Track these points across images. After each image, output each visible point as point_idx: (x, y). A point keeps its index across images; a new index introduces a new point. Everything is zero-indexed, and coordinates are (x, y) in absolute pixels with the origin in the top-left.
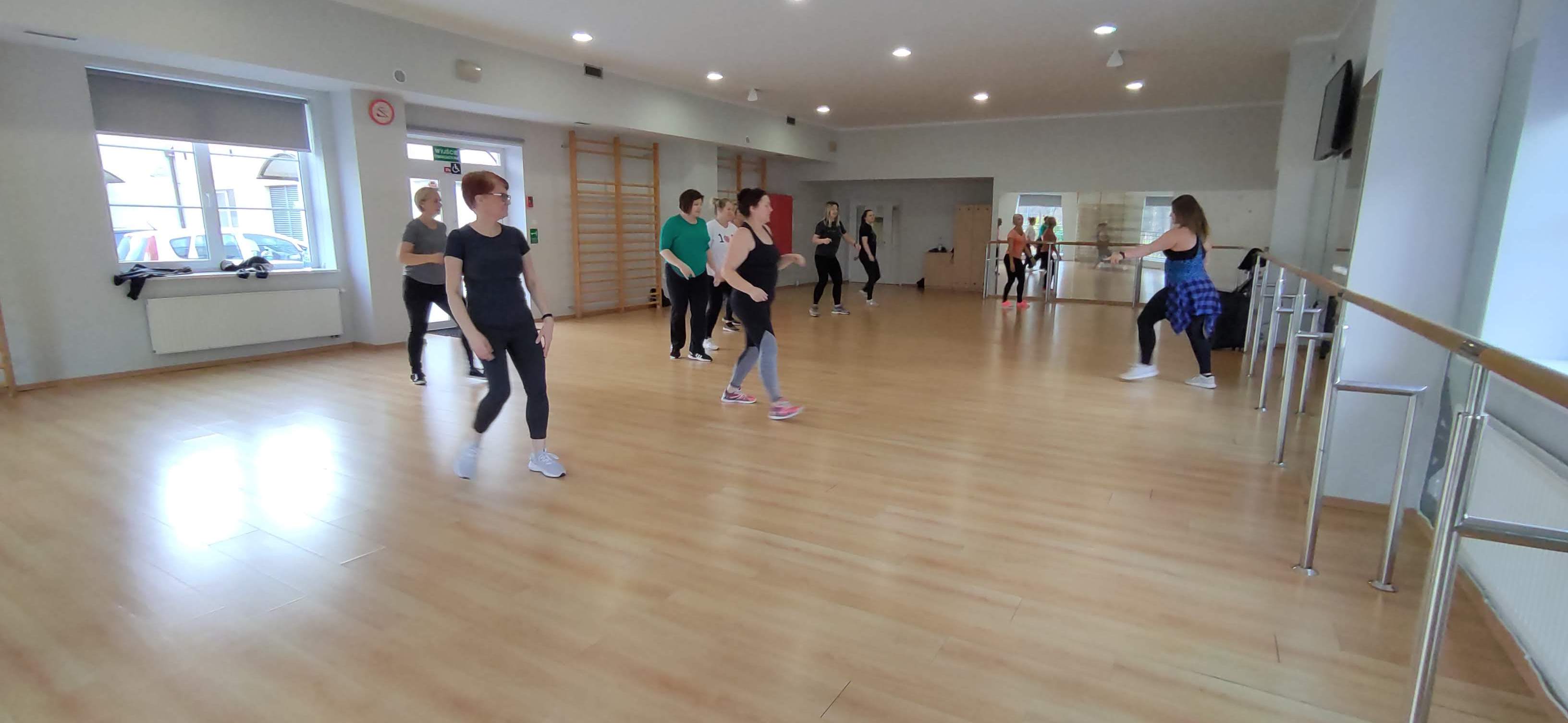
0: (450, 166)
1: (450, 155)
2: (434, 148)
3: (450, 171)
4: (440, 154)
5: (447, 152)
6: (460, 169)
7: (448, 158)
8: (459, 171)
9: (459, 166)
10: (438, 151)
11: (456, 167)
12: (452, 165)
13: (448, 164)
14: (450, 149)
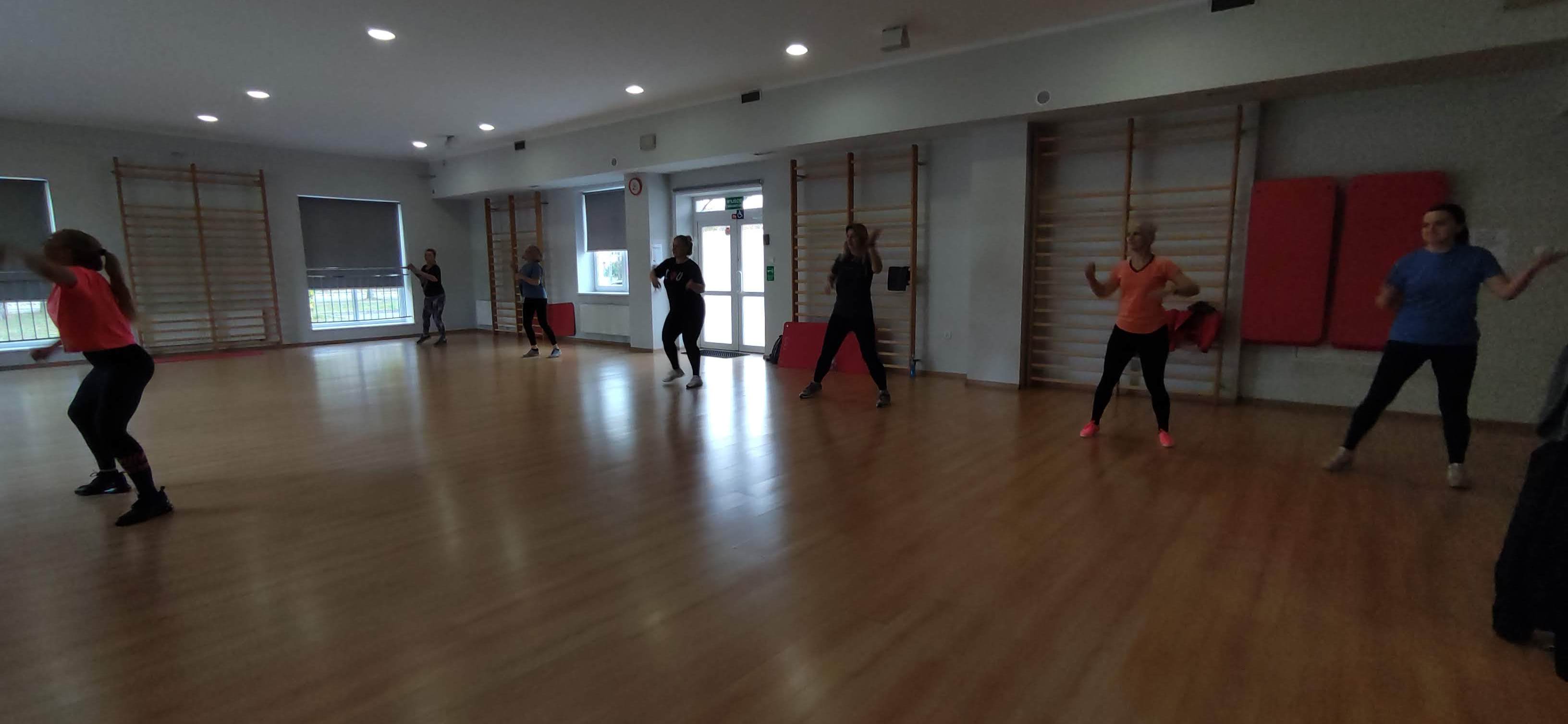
0: (736, 213)
1: (737, 203)
2: (727, 199)
3: (735, 217)
4: (730, 204)
5: (735, 201)
6: (743, 215)
7: (734, 206)
8: (742, 216)
9: (742, 212)
10: (728, 201)
11: (740, 214)
12: (738, 211)
13: (735, 211)
14: (736, 198)
